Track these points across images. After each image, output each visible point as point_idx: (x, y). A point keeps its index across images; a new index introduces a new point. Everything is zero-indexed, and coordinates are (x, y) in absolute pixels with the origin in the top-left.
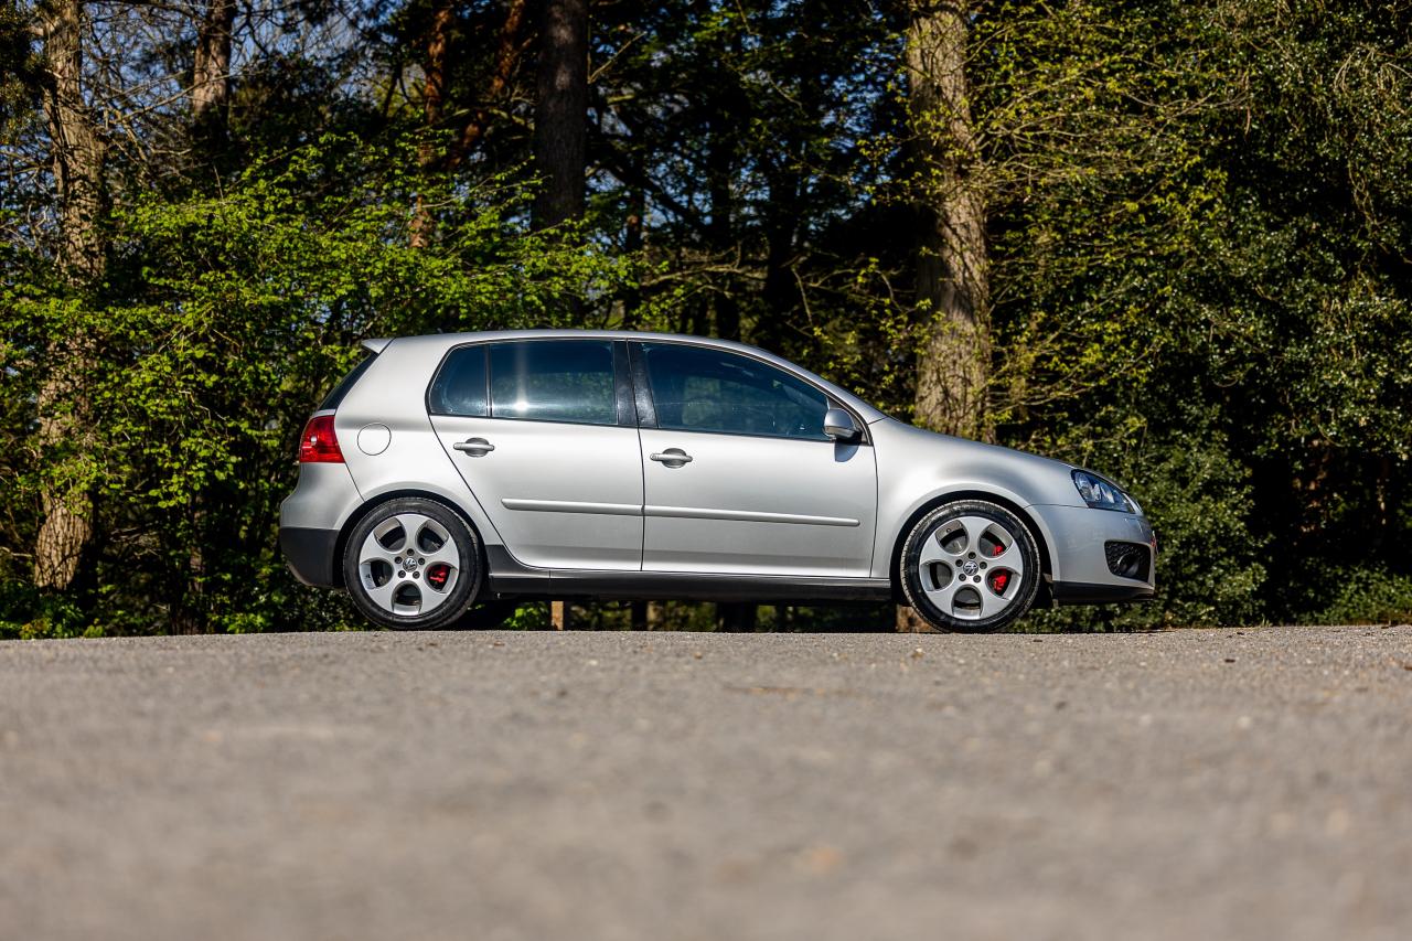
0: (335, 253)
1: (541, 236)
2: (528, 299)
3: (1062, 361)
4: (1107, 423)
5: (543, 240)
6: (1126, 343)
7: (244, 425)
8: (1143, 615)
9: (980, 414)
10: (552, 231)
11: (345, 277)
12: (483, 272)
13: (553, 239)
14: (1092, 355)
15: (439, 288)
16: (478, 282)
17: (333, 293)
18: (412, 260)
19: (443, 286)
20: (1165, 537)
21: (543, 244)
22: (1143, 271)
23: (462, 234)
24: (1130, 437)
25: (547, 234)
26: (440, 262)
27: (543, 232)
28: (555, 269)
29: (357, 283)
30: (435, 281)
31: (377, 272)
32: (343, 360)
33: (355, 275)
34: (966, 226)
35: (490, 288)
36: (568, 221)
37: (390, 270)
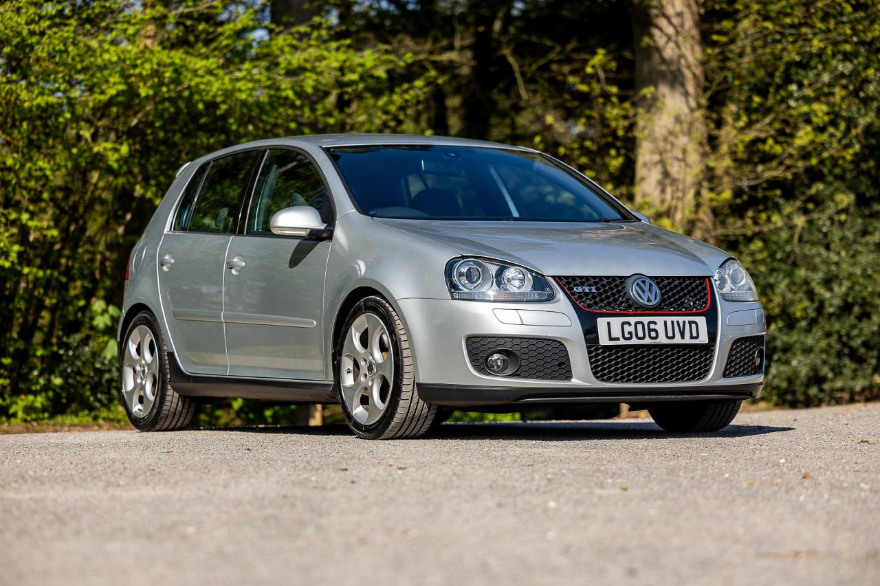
0: (106, 56)
1: (292, 34)
2: (284, 94)
3: (776, 142)
4: (818, 201)
5: (294, 38)
6: (833, 123)
7: (25, 216)
8: (853, 379)
9: (698, 194)
10: (302, 29)
11: (115, 78)
12: (240, 70)
13: (302, 36)
14: (804, 136)
15: (202, 87)
16: (238, 80)
17: (102, 93)
18: (177, 61)
19: (206, 84)
20: (872, 306)
21: (295, 42)
22: (847, 57)
23: (221, 34)
24: (839, 212)
25: (298, 32)
26: (204, 62)
27: (294, 29)
28: (308, 66)
29: (126, 83)
30: (198, 80)
31: (144, 73)
32: (116, 156)
33: (125, 77)
34: (680, 15)
35: (250, 85)
36: (317, 19)
37: (157, 71)
